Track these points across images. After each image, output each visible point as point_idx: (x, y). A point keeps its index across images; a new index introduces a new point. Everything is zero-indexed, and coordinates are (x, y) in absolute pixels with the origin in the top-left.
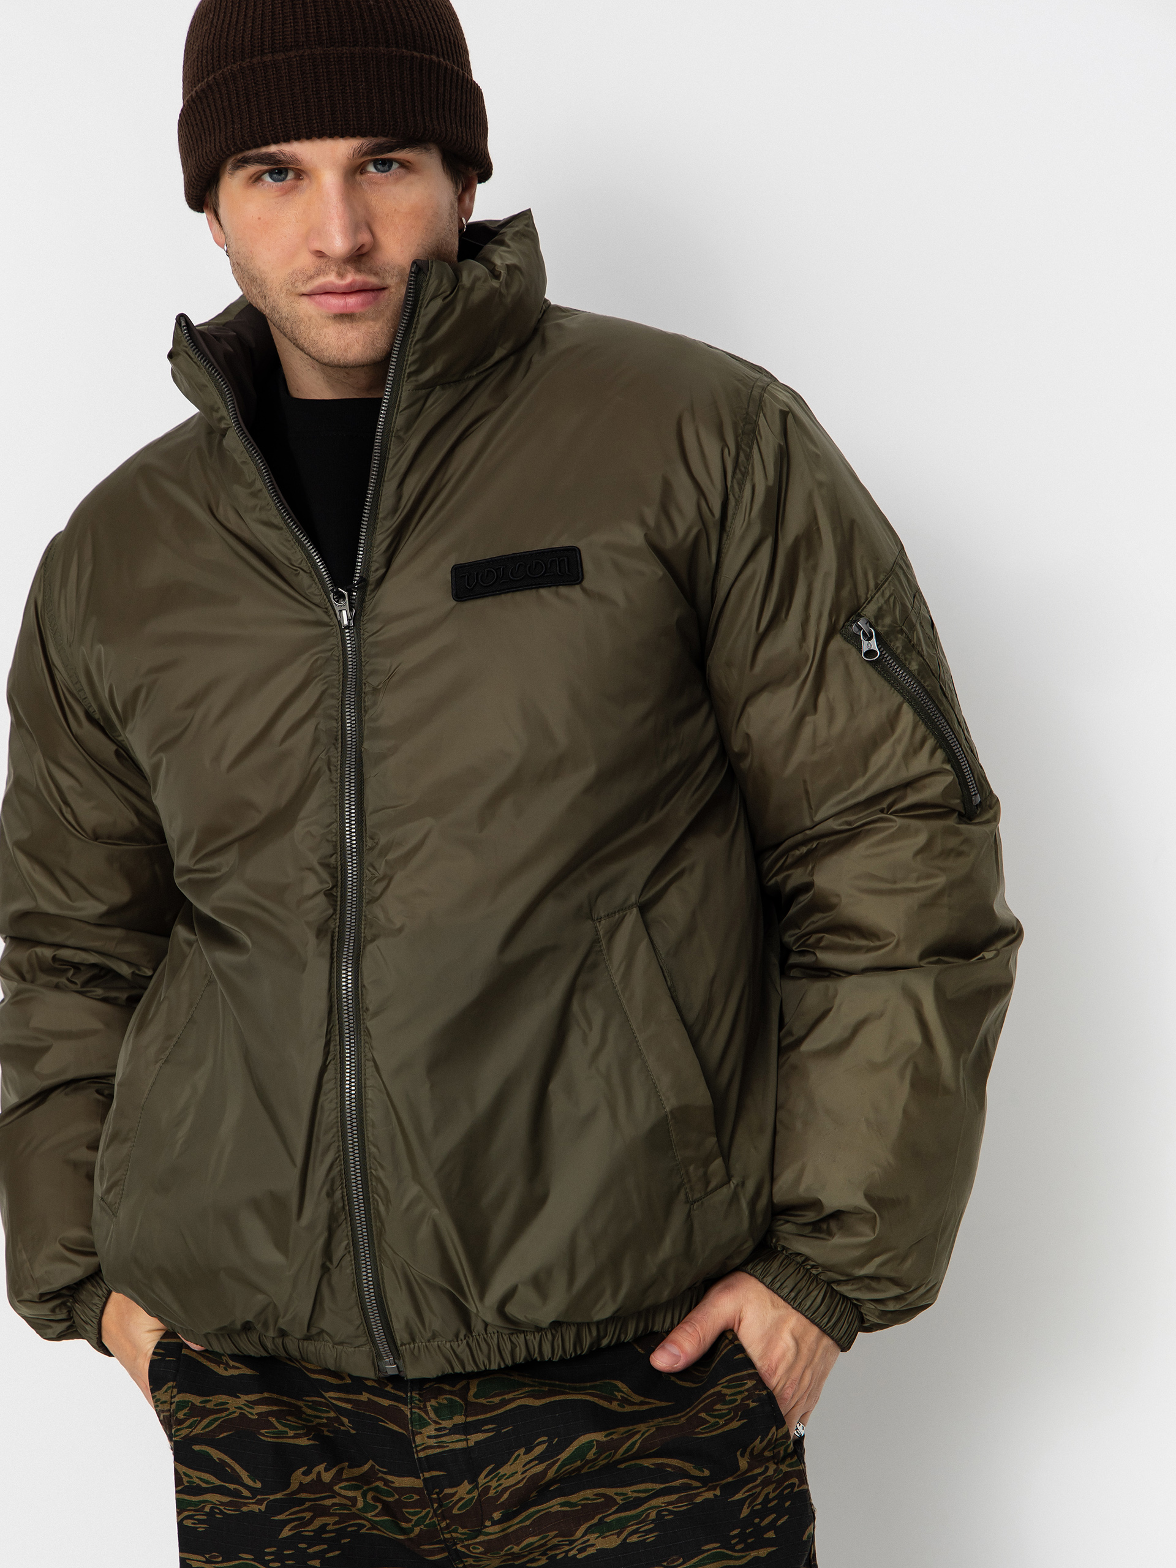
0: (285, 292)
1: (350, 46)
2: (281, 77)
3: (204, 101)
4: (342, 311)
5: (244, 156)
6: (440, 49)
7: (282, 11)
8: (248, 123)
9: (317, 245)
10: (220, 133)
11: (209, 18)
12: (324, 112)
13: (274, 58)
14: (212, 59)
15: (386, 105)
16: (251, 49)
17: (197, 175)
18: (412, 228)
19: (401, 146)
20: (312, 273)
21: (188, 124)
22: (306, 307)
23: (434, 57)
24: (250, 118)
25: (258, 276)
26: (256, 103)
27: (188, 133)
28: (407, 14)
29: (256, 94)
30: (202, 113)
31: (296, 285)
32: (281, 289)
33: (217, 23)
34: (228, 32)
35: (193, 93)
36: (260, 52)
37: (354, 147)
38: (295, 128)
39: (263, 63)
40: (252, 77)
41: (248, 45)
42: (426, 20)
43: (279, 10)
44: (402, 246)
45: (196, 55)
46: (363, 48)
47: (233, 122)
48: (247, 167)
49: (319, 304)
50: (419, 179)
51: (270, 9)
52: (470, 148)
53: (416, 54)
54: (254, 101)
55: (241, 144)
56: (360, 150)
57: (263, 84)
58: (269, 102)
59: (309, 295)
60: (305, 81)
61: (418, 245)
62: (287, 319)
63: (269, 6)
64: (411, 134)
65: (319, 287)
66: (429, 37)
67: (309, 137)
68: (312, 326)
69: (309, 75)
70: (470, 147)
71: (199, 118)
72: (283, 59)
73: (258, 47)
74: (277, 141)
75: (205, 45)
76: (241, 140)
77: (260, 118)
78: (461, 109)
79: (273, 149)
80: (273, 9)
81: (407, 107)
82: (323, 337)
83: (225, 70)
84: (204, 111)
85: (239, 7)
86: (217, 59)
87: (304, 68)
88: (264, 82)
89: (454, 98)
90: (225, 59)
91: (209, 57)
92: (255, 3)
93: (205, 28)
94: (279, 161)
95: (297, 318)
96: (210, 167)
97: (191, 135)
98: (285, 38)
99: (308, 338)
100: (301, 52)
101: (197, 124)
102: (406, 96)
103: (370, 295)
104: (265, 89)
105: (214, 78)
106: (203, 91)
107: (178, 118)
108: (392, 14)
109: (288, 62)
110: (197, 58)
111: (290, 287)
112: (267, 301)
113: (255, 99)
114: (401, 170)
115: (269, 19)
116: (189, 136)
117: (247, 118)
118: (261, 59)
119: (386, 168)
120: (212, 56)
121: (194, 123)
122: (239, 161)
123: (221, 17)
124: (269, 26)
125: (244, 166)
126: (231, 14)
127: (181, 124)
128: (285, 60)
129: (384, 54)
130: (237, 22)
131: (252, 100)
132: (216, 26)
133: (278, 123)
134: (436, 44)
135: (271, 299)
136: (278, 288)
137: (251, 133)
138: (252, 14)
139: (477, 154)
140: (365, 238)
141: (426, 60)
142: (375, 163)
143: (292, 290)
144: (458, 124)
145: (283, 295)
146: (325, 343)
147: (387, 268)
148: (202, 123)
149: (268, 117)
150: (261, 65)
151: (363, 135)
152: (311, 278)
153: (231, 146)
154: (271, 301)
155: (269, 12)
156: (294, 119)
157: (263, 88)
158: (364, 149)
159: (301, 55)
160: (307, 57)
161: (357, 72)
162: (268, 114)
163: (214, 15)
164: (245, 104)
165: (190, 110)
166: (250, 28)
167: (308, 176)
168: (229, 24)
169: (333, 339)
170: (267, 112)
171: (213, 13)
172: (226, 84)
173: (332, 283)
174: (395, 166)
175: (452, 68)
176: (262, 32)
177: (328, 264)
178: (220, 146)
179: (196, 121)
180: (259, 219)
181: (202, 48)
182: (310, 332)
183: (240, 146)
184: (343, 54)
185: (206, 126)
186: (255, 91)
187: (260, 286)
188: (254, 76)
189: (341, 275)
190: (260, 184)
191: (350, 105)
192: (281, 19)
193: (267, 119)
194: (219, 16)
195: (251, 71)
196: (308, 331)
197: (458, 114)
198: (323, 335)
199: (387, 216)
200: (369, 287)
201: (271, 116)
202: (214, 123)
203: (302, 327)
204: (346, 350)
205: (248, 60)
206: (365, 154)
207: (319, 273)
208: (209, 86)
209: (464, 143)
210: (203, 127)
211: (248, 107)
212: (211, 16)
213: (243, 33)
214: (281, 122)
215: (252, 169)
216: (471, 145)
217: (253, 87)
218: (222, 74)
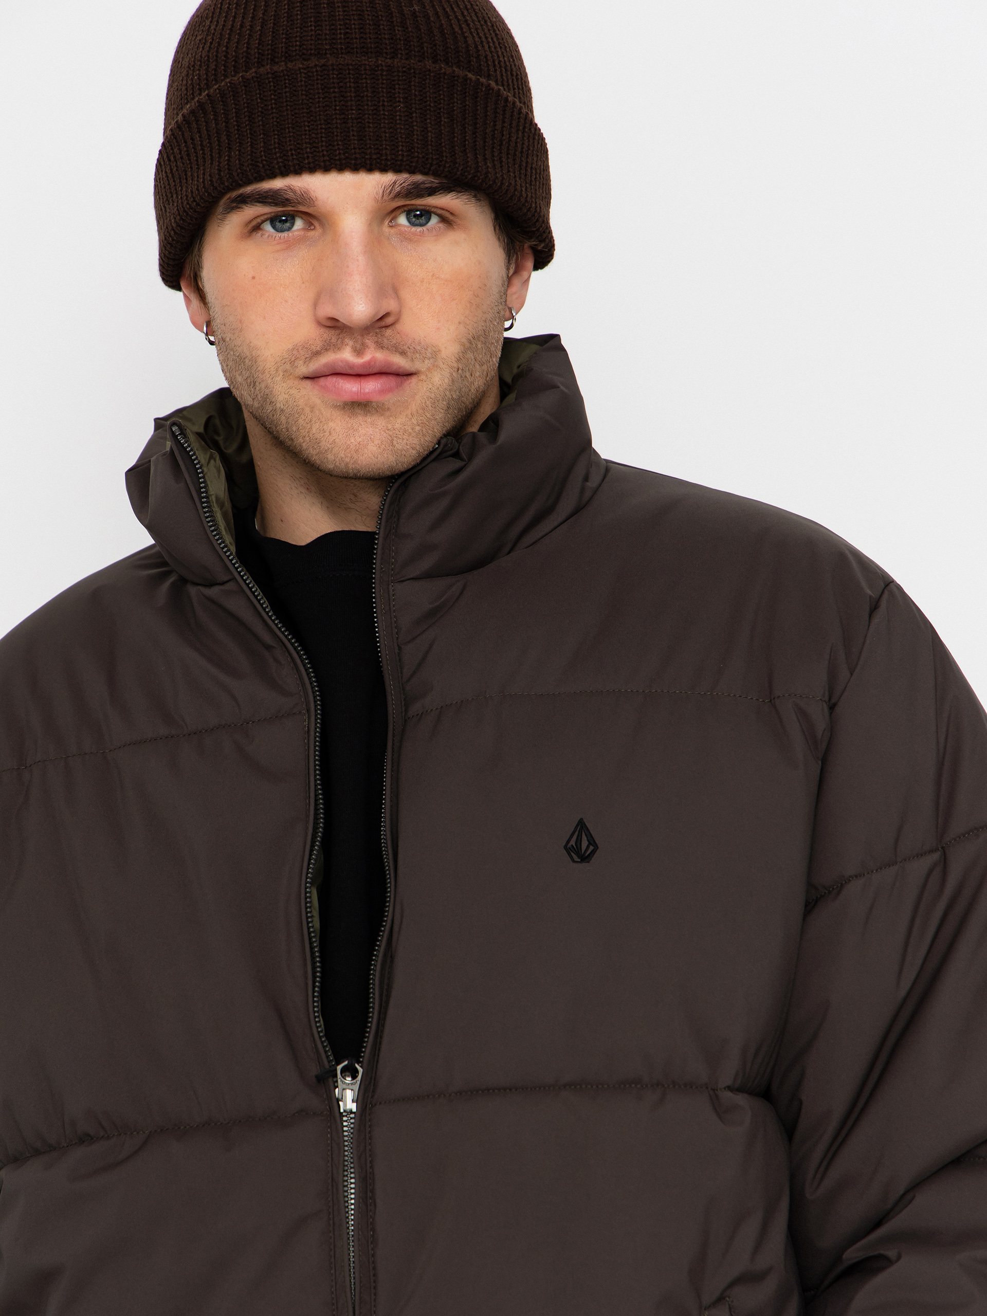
0: (282, 374)
1: (386, 58)
2: (295, 91)
3: (194, 125)
4: (356, 398)
5: (241, 195)
6: (499, 77)
7: (301, 11)
8: (249, 149)
9: (327, 310)
10: (212, 164)
11: (204, 26)
12: (349, 136)
13: (287, 67)
14: (206, 74)
15: (430, 134)
16: (258, 58)
17: (178, 225)
18: (454, 300)
19: (446, 189)
20: (318, 348)
21: (169, 160)
22: (309, 394)
23: (493, 84)
24: (252, 143)
25: (248, 354)
26: (261, 123)
27: (169, 171)
28: (461, 29)
29: (262, 112)
30: (189, 142)
31: (296, 364)
32: (277, 370)
33: (215, 30)
34: (229, 39)
35: (180, 117)
36: (269, 62)
37: (384, 184)
38: (310, 155)
39: (272, 74)
40: (258, 92)
41: (255, 53)
42: (484, 39)
43: (298, 11)
44: (439, 322)
45: (185, 72)
46: (403, 61)
47: (230, 148)
48: (242, 208)
49: (325, 388)
50: (465, 239)
51: (285, 9)
52: (529, 210)
53: (470, 75)
54: (259, 121)
55: (238, 175)
56: (392, 190)
57: (271, 99)
58: (278, 122)
59: (312, 378)
60: (326, 97)
61: (460, 323)
62: (282, 410)
63: (285, 5)
64: (459, 173)
65: (325, 365)
66: (487, 60)
67: (326, 169)
68: (314, 419)
69: (332, 90)
70: (530, 208)
71: (185, 149)
72: (300, 69)
73: (268, 54)
74: (284, 174)
75: (198, 57)
76: (239, 170)
77: (265, 143)
78: (522, 156)
79: (278, 184)
80: (289, 9)
81: (456, 139)
82: (327, 434)
83: (223, 84)
84: (192, 139)
85: (245, 8)
86: (213, 72)
87: (326, 81)
88: (273, 97)
89: (513, 139)
90: (223, 72)
91: (203, 72)
92: (266, 2)
93: (199, 38)
94: (287, 200)
95: (296, 408)
96: (195, 211)
97: (173, 175)
98: (303, 44)
99: (309, 436)
100: (322, 61)
101: (182, 158)
102: (455, 126)
103: (391, 381)
104: (274, 106)
105: (208, 95)
106: (192, 112)
107: (156, 156)
108: (442, 25)
109: (305, 74)
110: (187, 75)
111: (288, 366)
112: (258, 388)
113: (260, 118)
114: (441, 225)
115: (284, 21)
116: (170, 176)
117: (248, 142)
118: (271, 69)
119: (423, 220)
120: (207, 70)
121: (178, 156)
122: (234, 200)
123: (221, 22)
124: (283, 30)
125: (239, 208)
126: (235, 17)
127: (160, 164)
128: (302, 71)
129: (430, 70)
130: (242, 26)
131: (257, 120)
132: (214, 34)
133: (289, 148)
134: (496, 70)
135: (263, 385)
136: (272, 369)
137: (252, 160)
138: (261, 15)
139: (538, 220)
140: (390, 305)
141: (482, 84)
142: (410, 212)
143: (291, 371)
144: (517, 173)
145: (279, 379)
146: (330, 442)
147: (418, 348)
148: (188, 155)
149: (276, 140)
150: (270, 76)
151: (397, 169)
152: (317, 354)
153: (225, 179)
154: (263, 387)
155: (285, 13)
156: (310, 143)
157: (271, 104)
158: (397, 189)
159: (324, 65)
160: (330, 68)
161: (394, 89)
162: (276, 137)
163: (211, 22)
164: (246, 126)
165: (174, 141)
166: (259, 33)
167: (322, 224)
168: (231, 30)
169: (340, 437)
170: (275, 135)
171: (210, 19)
172: (223, 102)
173: (347, 362)
174: (434, 220)
175: (514, 103)
176: (274, 37)
177: (341, 336)
178: (210, 180)
179: (180, 153)
180: (254, 278)
181: (194, 62)
182: (311, 428)
183: (237, 178)
184: (377, 66)
185: (193, 158)
186: (260, 109)
187: (249, 368)
188: (260, 90)
189: (359, 352)
190: (259, 234)
191: (383, 130)
192: (299, 21)
193: (275, 142)
194: (218, 22)
195: (256, 84)
196: (309, 426)
197: (518, 161)
198: (328, 431)
199: (422, 282)
200: (393, 369)
201: (279, 140)
202: (203, 153)
203: (301, 421)
204: (357, 451)
205: (254, 70)
206: (398, 195)
207: (327, 347)
208: (201, 105)
209: (523, 200)
210: (190, 160)
211: (250, 129)
212: (208, 23)
213: (249, 39)
214: (292, 147)
215: (251, 211)
216: (531, 205)
217: (258, 103)
218: (219, 89)
